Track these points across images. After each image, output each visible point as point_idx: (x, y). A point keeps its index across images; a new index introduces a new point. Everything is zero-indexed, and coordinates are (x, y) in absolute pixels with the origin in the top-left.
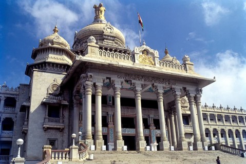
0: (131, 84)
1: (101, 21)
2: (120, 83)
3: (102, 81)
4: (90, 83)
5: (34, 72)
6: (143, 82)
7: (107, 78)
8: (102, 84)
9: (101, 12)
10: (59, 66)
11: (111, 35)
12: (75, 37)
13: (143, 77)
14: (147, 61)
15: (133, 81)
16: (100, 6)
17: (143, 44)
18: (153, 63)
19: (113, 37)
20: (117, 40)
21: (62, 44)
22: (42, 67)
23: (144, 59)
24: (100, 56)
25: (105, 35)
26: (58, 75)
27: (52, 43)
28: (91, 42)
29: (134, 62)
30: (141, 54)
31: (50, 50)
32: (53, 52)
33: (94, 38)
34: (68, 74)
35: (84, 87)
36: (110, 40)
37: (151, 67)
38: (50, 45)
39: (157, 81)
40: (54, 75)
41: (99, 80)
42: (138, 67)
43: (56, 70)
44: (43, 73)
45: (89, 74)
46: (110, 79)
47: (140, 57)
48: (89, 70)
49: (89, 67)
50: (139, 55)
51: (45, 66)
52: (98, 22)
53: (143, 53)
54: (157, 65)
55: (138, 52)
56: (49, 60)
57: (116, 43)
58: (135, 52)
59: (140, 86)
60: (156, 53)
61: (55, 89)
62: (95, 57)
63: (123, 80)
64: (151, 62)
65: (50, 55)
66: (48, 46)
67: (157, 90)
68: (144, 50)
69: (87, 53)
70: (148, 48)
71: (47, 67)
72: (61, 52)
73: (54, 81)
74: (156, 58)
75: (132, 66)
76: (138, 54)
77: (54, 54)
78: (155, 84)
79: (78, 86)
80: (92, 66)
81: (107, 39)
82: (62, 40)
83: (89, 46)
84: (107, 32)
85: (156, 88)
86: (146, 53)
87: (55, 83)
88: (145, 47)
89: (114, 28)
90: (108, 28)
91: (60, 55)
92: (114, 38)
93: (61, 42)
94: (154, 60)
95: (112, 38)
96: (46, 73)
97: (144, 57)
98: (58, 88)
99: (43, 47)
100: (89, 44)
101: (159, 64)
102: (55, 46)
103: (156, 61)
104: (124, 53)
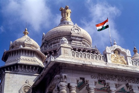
0: (105, 84)
1: (68, 23)
2: (94, 84)
3: (76, 82)
4: (64, 84)
5: (6, 74)
6: (116, 82)
7: (81, 78)
8: (76, 85)
9: (67, 14)
10: (31, 67)
11: (79, 35)
12: (43, 39)
13: (116, 76)
14: (120, 61)
15: (107, 81)
16: (66, 8)
17: (114, 44)
18: (126, 62)
19: (80, 37)
20: (84, 41)
21: (33, 46)
22: (14, 68)
23: (116, 59)
24: (72, 57)
25: (73, 36)
26: (30, 77)
27: (24, 45)
28: (64, 43)
29: (107, 61)
30: (113, 54)
31: (21, 52)
32: (24, 54)
33: (66, 39)
34: (42, 76)
35: (58, 88)
36: (78, 40)
37: (124, 66)
38: (22, 47)
39: (131, 81)
40: (26, 76)
41: (73, 80)
42: (111, 66)
43: (28, 71)
44: (15, 75)
45: (63, 75)
46: (83, 79)
47: (112, 57)
48: (63, 70)
49: (63, 67)
50: (110, 55)
51: (17, 68)
52: (65, 23)
53: (114, 53)
54: (130, 64)
55: (110, 52)
56: (21, 62)
57: (83, 43)
58: (107, 52)
59: (114, 86)
60: (128, 53)
61: (27, 91)
62: (68, 58)
63: (96, 80)
64: (123, 61)
65: (22, 57)
66: (19, 48)
67: (132, 90)
68: (116, 50)
69: (60, 54)
70: (119, 47)
71: (19, 69)
72: (32, 54)
73: (26, 82)
74: (128, 58)
75: (105, 65)
76: (110, 53)
77: (25, 55)
78: (129, 84)
79: (51, 87)
80: (65, 66)
81: (75, 40)
82: (33, 42)
83: (62, 47)
84: (74, 33)
85: (131, 88)
86: (117, 53)
87: (27, 85)
88: (116, 47)
89: (81, 29)
90: (76, 29)
91: (31, 56)
92: (82, 39)
93: (32, 44)
94: (126, 59)
95: (79, 39)
96: (18, 75)
97: (116, 56)
98: (29, 90)
99: (14, 49)
100: (61, 45)
101: (132, 63)
102: (26, 48)
103: (128, 60)
104: (92, 53)
